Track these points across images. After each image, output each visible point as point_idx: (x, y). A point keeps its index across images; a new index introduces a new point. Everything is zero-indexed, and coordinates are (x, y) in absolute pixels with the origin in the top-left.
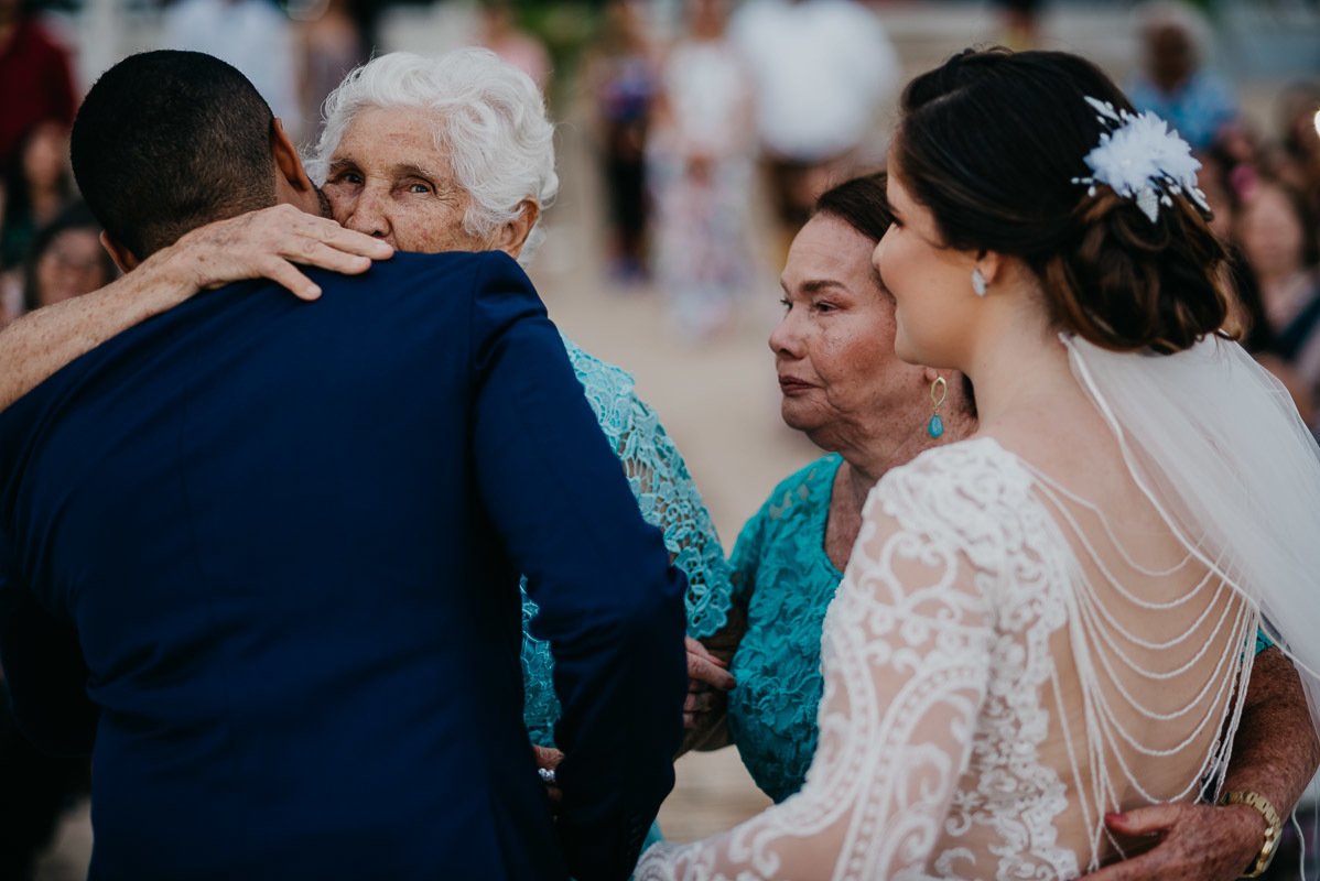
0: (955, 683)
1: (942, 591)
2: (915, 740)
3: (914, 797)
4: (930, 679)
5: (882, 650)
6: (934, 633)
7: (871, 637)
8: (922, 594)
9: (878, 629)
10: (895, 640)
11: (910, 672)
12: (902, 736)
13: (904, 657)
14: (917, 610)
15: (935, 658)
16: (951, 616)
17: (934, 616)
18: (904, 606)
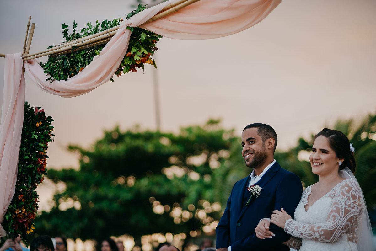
0: (355, 214)
1: (356, 200)
2: (347, 221)
3: (345, 228)
4: (352, 213)
5: (347, 207)
6: (354, 206)
7: (346, 204)
8: (354, 200)
9: (347, 204)
10: (349, 206)
11: (350, 211)
12: (346, 220)
13: (350, 209)
14: (353, 202)
15: (354, 209)
16: (357, 204)
17: (355, 204)
18: (351, 201)
